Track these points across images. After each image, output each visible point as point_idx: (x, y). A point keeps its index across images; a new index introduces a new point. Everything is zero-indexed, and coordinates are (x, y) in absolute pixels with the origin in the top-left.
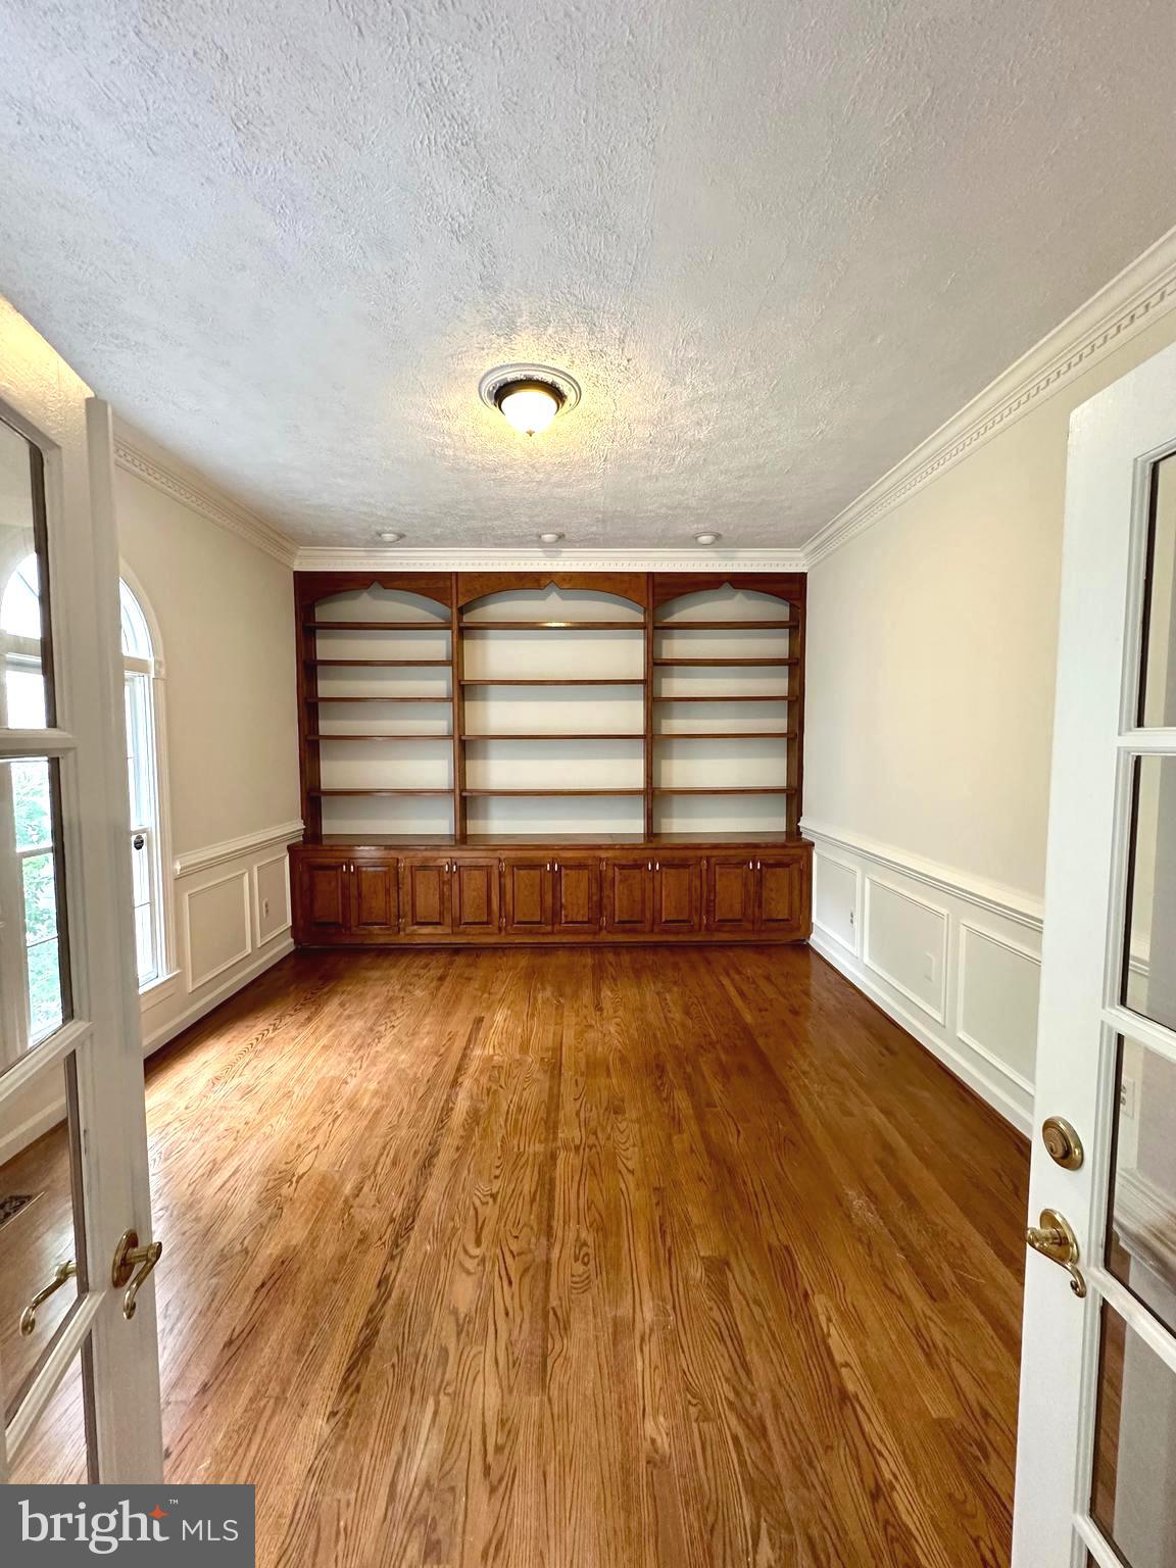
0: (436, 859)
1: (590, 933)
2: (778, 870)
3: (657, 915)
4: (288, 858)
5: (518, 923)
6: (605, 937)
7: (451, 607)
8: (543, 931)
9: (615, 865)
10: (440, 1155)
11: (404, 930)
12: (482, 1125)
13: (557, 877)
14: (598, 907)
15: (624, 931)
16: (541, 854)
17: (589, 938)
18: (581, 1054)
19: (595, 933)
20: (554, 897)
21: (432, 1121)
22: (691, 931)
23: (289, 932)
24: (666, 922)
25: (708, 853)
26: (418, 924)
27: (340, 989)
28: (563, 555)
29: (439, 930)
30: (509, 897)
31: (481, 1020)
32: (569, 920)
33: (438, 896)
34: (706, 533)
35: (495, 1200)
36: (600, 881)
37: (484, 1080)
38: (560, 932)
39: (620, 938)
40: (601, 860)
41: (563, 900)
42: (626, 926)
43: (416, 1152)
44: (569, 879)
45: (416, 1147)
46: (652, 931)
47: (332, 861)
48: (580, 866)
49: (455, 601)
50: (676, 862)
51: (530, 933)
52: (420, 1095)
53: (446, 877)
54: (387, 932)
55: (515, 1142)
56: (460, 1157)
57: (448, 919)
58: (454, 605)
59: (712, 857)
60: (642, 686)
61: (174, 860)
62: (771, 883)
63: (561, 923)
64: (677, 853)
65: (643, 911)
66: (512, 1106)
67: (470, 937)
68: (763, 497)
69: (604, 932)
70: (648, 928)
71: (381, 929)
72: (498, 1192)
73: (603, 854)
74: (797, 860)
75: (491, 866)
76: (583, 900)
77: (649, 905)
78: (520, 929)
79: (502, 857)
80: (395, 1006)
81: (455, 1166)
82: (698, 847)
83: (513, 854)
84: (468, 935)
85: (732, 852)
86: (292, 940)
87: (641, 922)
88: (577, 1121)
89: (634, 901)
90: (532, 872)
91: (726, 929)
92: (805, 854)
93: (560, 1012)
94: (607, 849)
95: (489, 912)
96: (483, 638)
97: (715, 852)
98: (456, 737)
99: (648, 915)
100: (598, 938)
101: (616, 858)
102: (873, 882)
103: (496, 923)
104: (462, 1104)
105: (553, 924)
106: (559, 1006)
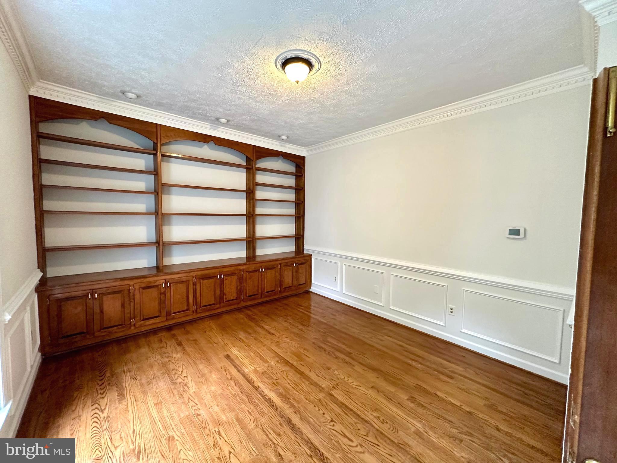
0: (155, 282)
1: (236, 304)
2: (302, 265)
3: (263, 290)
4: (37, 297)
5: (203, 306)
6: (243, 304)
7: (156, 143)
8: (215, 308)
9: (247, 272)
10: (291, 418)
11: (134, 325)
12: (291, 398)
13: (222, 281)
14: (240, 291)
15: (251, 300)
16: (213, 271)
17: (236, 306)
18: (288, 353)
19: (239, 303)
20: (221, 291)
21: (268, 408)
22: (275, 294)
24: (266, 292)
25: (280, 262)
26: (144, 320)
28: (219, 129)
29: (157, 320)
30: (198, 294)
31: (227, 356)
32: (227, 300)
33: (157, 302)
34: (285, 135)
35: (334, 422)
36: (241, 280)
37: (266, 381)
38: (223, 307)
39: (249, 303)
41: (225, 291)
42: (252, 297)
43: (280, 424)
44: (227, 281)
45: (278, 423)
46: (261, 297)
47: (79, 294)
48: (232, 274)
51: (209, 310)
52: (247, 401)
53: (162, 291)
54: (123, 329)
55: (312, 397)
56: (300, 414)
57: (164, 314)
58: (159, 142)
59: (282, 263)
60: (245, 193)
62: (300, 271)
63: (224, 302)
64: (270, 263)
65: (258, 290)
66: (291, 385)
67: (176, 320)
68: (319, 129)
69: (242, 302)
70: (260, 296)
71: (118, 328)
72: (332, 418)
73: (241, 268)
74: (307, 261)
75: (188, 281)
76: (233, 289)
77: (260, 286)
78: (204, 309)
79: (194, 275)
80: (171, 366)
81: (303, 419)
82: (277, 260)
83: (199, 273)
84: (175, 319)
85: (288, 261)
87: (257, 294)
88: (321, 379)
89: (255, 286)
90: (210, 281)
91: (286, 291)
92: (309, 258)
93: (259, 340)
94: (243, 265)
95: (188, 304)
97: (283, 261)
98: (157, 213)
99: (260, 291)
100: (240, 306)
102: (346, 265)
103: (191, 309)
104: (271, 395)
105: (220, 303)
106: (255, 338)
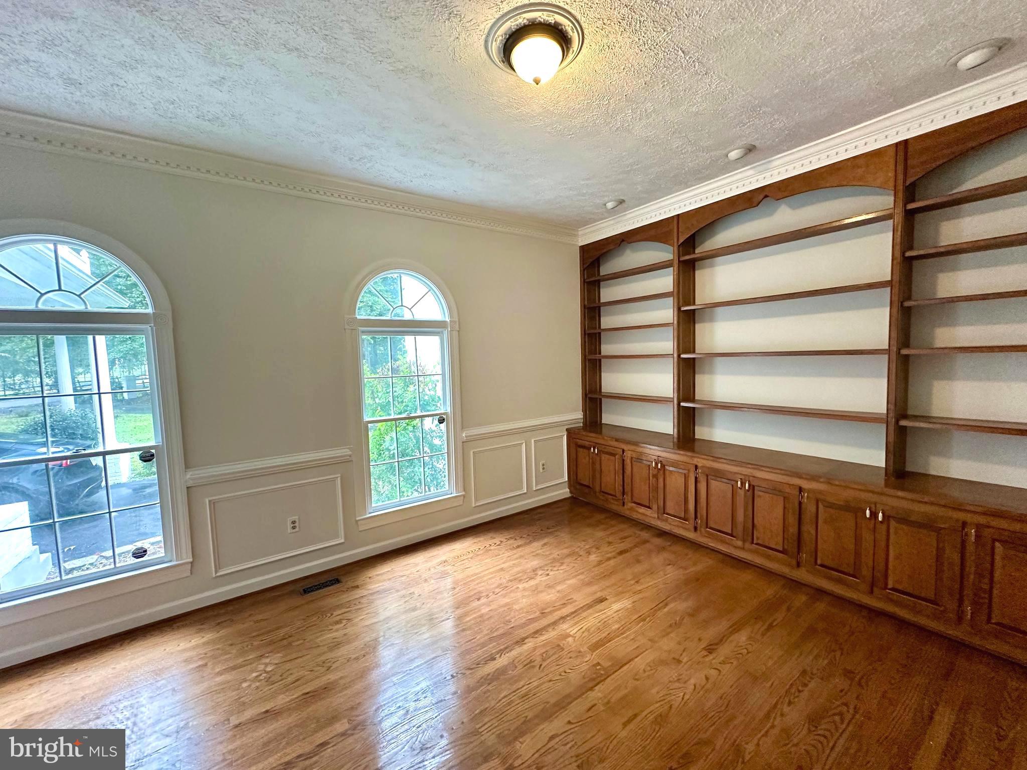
1: (785, 564)
3: (879, 575)
4: (565, 436)
5: (712, 529)
6: (802, 575)
7: (673, 246)
8: (733, 543)
9: (819, 501)
11: (627, 506)
12: (490, 688)
13: (748, 496)
14: (797, 539)
15: (830, 578)
16: (735, 469)
17: (784, 569)
19: (792, 567)
20: (745, 515)
23: (566, 485)
24: (893, 589)
26: (636, 503)
27: (557, 533)
29: (649, 513)
30: (703, 502)
31: (602, 600)
32: (762, 542)
33: (648, 486)
36: (799, 513)
37: (538, 652)
38: (750, 551)
39: (824, 584)
40: (801, 490)
41: (756, 522)
42: (834, 573)
44: (763, 501)
46: (868, 592)
47: (587, 443)
48: (774, 491)
49: (676, 240)
50: (913, 518)
51: (722, 541)
52: (495, 635)
53: (654, 471)
54: (617, 503)
57: (654, 505)
58: (676, 244)
60: (888, 290)
61: (462, 433)
63: (752, 542)
64: (916, 507)
65: (858, 564)
66: (525, 688)
67: (671, 526)
69: (803, 570)
70: (863, 586)
73: (805, 485)
75: (688, 471)
76: (778, 527)
77: (869, 561)
78: (713, 535)
79: (700, 465)
80: (568, 560)
82: (958, 507)
83: (708, 464)
84: (671, 524)
86: (568, 490)
87: (855, 576)
88: (543, 743)
89: (845, 549)
90: (724, 485)
93: (669, 630)
94: (809, 480)
95: (687, 510)
96: (712, 266)
98: (676, 355)
99: (867, 571)
100: (796, 573)
101: (821, 492)
103: (692, 522)
104: (502, 661)
105: (745, 541)
106: (676, 625)
